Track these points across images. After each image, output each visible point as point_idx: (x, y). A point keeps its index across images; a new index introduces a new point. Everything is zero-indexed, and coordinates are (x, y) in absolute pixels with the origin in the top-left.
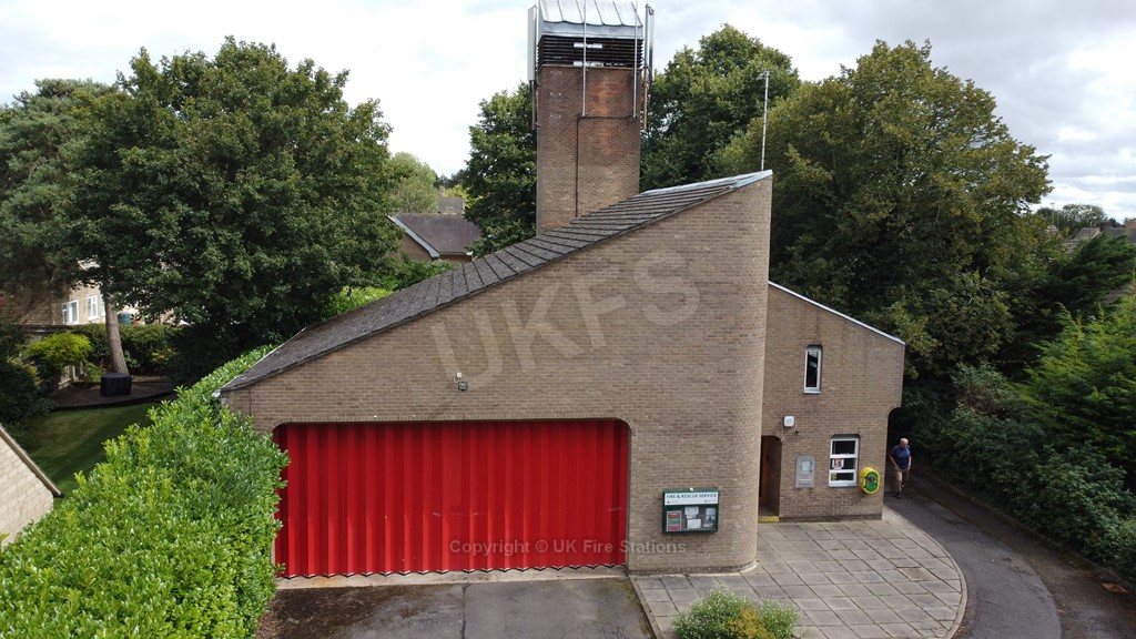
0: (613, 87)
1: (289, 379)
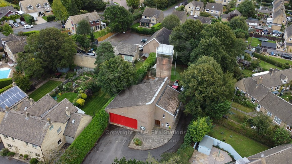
0: (166, 61)
1: (110, 109)
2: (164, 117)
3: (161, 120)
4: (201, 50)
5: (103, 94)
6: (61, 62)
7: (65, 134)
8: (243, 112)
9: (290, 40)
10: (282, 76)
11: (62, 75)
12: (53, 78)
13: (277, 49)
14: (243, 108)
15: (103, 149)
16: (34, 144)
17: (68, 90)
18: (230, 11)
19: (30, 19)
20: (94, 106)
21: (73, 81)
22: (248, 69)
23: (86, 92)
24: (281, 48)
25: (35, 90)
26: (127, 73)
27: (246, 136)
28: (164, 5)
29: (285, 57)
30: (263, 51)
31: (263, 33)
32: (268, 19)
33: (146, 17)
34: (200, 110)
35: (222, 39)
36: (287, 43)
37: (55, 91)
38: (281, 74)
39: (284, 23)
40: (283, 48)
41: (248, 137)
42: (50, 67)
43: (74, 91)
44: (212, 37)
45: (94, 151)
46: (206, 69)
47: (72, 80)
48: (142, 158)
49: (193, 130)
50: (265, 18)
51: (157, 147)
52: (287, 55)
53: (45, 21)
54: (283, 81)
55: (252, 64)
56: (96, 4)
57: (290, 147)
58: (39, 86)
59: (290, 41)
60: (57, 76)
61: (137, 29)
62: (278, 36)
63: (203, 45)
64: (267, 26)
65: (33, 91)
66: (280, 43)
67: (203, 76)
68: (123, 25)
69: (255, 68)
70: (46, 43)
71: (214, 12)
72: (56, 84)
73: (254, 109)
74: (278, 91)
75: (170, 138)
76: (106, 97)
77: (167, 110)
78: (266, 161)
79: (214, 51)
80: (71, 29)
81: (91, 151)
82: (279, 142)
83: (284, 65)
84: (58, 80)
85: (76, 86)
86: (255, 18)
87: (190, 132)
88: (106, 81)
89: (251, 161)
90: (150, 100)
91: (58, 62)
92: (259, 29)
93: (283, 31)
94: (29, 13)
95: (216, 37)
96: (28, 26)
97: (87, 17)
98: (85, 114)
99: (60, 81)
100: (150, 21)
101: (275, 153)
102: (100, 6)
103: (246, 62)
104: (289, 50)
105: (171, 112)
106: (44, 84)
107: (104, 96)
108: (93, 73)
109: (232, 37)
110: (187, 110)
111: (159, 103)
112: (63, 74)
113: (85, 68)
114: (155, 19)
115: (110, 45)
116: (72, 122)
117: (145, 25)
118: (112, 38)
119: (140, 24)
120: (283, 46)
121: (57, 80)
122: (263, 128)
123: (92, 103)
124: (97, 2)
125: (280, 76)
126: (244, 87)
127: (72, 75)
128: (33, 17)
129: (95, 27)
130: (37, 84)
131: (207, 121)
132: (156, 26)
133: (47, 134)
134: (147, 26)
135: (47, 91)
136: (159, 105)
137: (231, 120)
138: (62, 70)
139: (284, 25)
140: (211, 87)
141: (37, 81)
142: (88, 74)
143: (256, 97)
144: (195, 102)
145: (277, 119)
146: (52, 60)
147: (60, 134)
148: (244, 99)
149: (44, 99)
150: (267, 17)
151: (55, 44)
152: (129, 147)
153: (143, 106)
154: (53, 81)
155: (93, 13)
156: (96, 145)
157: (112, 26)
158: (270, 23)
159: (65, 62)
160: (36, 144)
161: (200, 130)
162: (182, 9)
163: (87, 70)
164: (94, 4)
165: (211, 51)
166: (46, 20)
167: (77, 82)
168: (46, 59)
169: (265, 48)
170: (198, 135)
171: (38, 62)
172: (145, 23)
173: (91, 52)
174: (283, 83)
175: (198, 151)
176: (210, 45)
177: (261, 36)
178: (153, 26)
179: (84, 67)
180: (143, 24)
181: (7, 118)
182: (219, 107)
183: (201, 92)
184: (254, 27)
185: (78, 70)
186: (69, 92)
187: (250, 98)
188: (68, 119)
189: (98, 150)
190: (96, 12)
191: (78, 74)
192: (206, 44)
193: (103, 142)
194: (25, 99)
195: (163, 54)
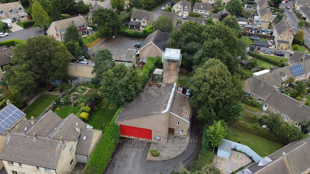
0: (174, 66)
1: (121, 121)
2: (178, 124)
3: (175, 128)
4: (205, 53)
5: (105, 106)
6: (55, 74)
7: (77, 153)
8: (251, 112)
9: (281, 37)
10: (282, 74)
11: (55, 88)
12: (46, 92)
13: (269, 47)
14: (250, 107)
15: (120, 164)
16: (48, 167)
17: (67, 104)
18: (218, 11)
19: (4, 27)
20: (100, 119)
21: (70, 93)
22: (247, 69)
23: (89, 104)
24: (272, 46)
25: (27, 107)
26: (134, 81)
27: (258, 136)
28: (151, 6)
29: (278, 55)
30: (257, 50)
31: (253, 32)
32: (255, 18)
33: (135, 20)
34: (214, 114)
35: (224, 40)
36: (278, 41)
37: (52, 106)
38: (281, 72)
39: (271, 21)
40: (274, 46)
41: (261, 136)
42: (43, 80)
43: (73, 104)
44: (215, 38)
45: (111, 168)
46: (217, 72)
47: (68, 92)
48: (163, 169)
49: (211, 135)
50: (251, 17)
51: (176, 156)
52: (280, 52)
53: (20, 28)
54: (283, 78)
55: (250, 63)
56: (77, 7)
57: (306, 143)
58: (31, 102)
59: (280, 39)
60: (49, 89)
61: (128, 33)
62: (268, 34)
63: (207, 48)
64: (255, 24)
65: (26, 109)
66: (271, 41)
67: (215, 79)
68: (114, 29)
69: (253, 67)
70: (38, 53)
71: (203, 12)
72: (50, 99)
73: (261, 108)
74: (279, 88)
75: (187, 145)
76: (110, 108)
77: (181, 117)
78: (287, 158)
79: (218, 53)
80: (55, 36)
81: (107, 168)
82: (293, 138)
83: (279, 63)
84: (52, 93)
85: (74, 99)
86: (243, 16)
87: (207, 137)
88: (113, 92)
89: (273, 160)
90: (165, 108)
91: (52, 74)
92: (249, 28)
93: (271, 29)
94: (1, 19)
95: (219, 38)
96: (2, 34)
97: (73, 21)
98: (93, 128)
99: (54, 94)
100: (140, 23)
101: (294, 150)
102: (81, 9)
103: (244, 62)
104: (281, 47)
105: (186, 119)
106: (37, 100)
107: (107, 108)
108: (89, 83)
109: (234, 37)
110: (200, 115)
111: (172, 111)
112: (57, 86)
113: (80, 79)
114: (146, 21)
115: (109, 52)
116: (84, 139)
117: (135, 28)
118: (102, 43)
119: (129, 27)
120: (274, 43)
121: (50, 93)
122: (276, 127)
123: (97, 116)
124: (78, 5)
125: (279, 74)
126: (249, 87)
127: (68, 87)
128: (6, 24)
129: (81, 32)
130: (28, 100)
131: (222, 125)
132: (147, 29)
133: (61, 155)
134: (137, 28)
135: (42, 107)
136: (173, 112)
137: (242, 121)
138: (55, 82)
139: (271, 22)
140: (223, 90)
141: (28, 97)
142: (85, 84)
143: (261, 96)
144: (208, 106)
145: (285, 116)
146: (45, 72)
147: (73, 153)
148: (250, 99)
149: (48, 116)
150: (254, 15)
151: (48, 54)
152: (147, 159)
153: (159, 115)
154: (47, 95)
155: (78, 17)
156: (111, 161)
157: (102, 30)
158: (257, 21)
159: (59, 73)
160: (50, 168)
161: (219, 135)
162: (170, 10)
163: (82, 81)
164: (76, 7)
165: (215, 53)
166: (22, 27)
167: (75, 94)
168: (38, 71)
169: (259, 47)
170: (217, 140)
171: (30, 75)
172: (135, 26)
173: (82, 60)
174: (283, 80)
175: (217, 156)
176: (214, 47)
177: (251, 35)
178: (143, 29)
179: (79, 77)
180: (132, 27)
181: (10, 141)
182: (233, 109)
183: (213, 96)
184: (243, 26)
185: (73, 81)
186: (68, 106)
187: (256, 97)
188: (79, 136)
189: (114, 166)
190: (81, 16)
191: (73, 85)
192: (210, 46)
193: (117, 156)
194: (22, 118)
195: (171, 59)
